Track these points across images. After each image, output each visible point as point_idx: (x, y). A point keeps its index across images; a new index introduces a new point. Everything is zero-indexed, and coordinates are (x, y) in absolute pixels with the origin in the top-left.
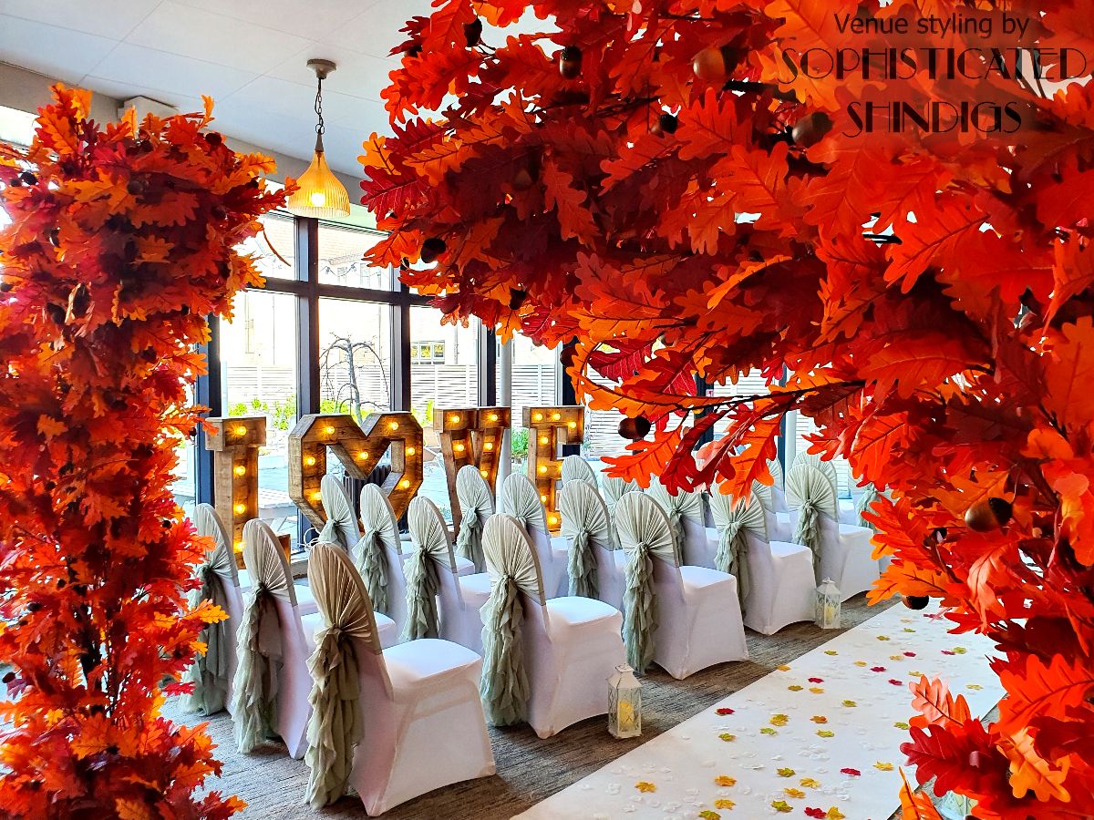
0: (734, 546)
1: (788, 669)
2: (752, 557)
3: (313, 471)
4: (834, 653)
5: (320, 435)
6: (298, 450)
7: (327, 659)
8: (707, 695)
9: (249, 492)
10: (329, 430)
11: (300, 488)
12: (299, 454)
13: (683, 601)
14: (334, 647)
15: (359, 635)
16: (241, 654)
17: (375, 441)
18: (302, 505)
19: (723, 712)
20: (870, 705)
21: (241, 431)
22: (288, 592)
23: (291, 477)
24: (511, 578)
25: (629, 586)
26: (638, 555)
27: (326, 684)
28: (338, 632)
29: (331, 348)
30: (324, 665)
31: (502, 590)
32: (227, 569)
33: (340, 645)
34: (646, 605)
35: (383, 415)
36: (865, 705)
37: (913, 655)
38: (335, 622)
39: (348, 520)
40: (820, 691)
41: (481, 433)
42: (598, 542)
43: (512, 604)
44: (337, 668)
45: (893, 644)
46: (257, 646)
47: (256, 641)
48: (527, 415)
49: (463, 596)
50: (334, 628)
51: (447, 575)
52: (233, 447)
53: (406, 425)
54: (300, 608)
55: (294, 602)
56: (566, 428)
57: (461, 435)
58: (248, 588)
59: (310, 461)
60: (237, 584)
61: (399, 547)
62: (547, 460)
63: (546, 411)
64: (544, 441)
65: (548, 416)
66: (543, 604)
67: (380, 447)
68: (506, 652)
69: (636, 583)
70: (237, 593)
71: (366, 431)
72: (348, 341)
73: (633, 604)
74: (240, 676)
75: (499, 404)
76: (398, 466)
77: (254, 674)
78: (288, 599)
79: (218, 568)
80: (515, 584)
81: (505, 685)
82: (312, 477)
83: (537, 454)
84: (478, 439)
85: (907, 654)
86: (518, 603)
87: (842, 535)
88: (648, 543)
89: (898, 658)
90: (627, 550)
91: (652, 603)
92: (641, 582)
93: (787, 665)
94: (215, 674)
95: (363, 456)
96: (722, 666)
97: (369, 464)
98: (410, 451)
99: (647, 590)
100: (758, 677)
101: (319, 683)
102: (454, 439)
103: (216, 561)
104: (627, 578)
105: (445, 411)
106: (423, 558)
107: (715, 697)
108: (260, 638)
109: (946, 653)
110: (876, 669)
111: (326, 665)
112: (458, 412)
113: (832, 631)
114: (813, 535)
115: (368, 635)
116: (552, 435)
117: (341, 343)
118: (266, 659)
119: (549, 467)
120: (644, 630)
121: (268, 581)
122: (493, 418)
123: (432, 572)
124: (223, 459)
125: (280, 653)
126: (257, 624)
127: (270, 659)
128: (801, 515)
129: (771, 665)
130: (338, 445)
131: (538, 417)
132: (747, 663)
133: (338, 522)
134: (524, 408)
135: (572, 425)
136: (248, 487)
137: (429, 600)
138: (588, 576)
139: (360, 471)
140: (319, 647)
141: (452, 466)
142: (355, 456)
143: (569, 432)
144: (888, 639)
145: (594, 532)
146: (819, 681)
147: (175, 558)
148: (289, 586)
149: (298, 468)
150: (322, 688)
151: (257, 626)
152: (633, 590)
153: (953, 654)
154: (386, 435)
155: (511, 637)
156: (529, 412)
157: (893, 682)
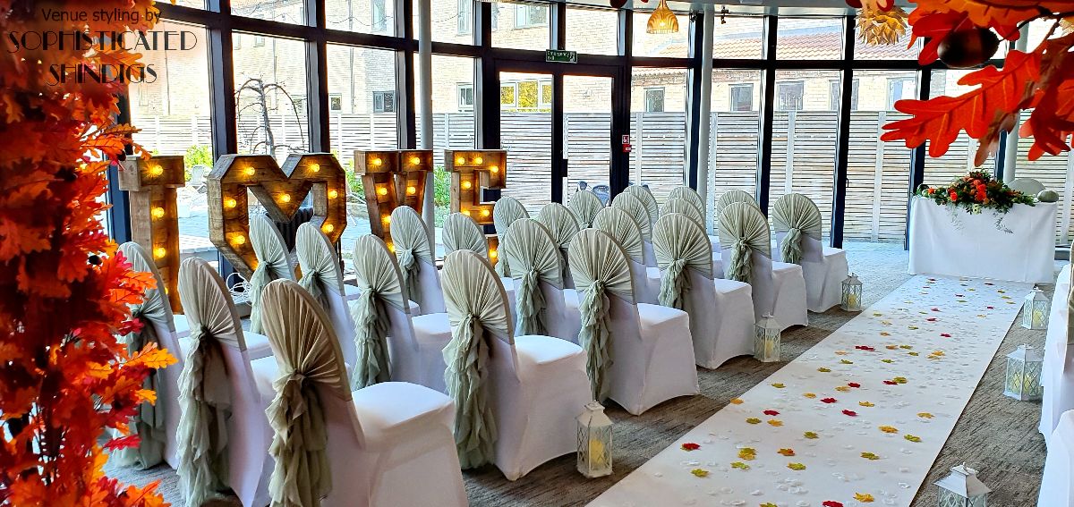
0: (678, 283)
1: (741, 402)
2: (695, 294)
3: (234, 214)
4: (781, 386)
5: (240, 175)
6: (218, 191)
7: (289, 407)
8: (668, 430)
9: (169, 234)
10: (248, 171)
11: (222, 231)
12: (218, 196)
13: (640, 338)
14: (297, 394)
15: (325, 381)
16: (184, 405)
17: (297, 183)
18: (224, 249)
19: (690, 447)
20: (832, 436)
21: (157, 171)
22: (235, 336)
23: (211, 220)
24: (476, 317)
25: (584, 324)
26: (595, 293)
27: (289, 435)
28: (301, 378)
29: (242, 89)
30: (286, 414)
31: (467, 330)
32: (161, 314)
33: (303, 393)
34: (603, 342)
35: (304, 156)
36: (827, 436)
37: (858, 386)
38: (296, 367)
39: (283, 262)
40: (777, 424)
41: (404, 177)
42: (549, 281)
43: (478, 345)
44: (301, 418)
45: (834, 376)
46: (202, 396)
47: (200, 390)
48: (450, 159)
49: (418, 338)
50: (297, 373)
51: (400, 316)
52: (149, 187)
53: (328, 167)
54: (249, 353)
55: (243, 347)
56: (488, 172)
57: (383, 177)
58: (186, 334)
59: (231, 203)
60: (172, 329)
61: (342, 289)
62: (470, 205)
63: (469, 155)
64: (467, 185)
65: (470, 160)
66: (512, 343)
67: (302, 188)
68: (473, 393)
69: (592, 321)
70: (173, 338)
71: (287, 173)
72: (260, 81)
73: (589, 341)
74: (183, 429)
75: (420, 146)
76: (321, 209)
77: (200, 426)
78: (237, 344)
79: (150, 312)
80: (481, 324)
81: (471, 427)
82: (236, 220)
83: (460, 199)
84: (400, 183)
85: (852, 385)
86: (485, 341)
87: (776, 272)
88: (604, 280)
89: (844, 389)
90: (581, 289)
91: (608, 340)
92: (598, 320)
93: (739, 398)
94: (151, 425)
95: (285, 199)
96: (674, 401)
97: (291, 207)
98: (333, 194)
99: (603, 327)
100: (714, 411)
101: (280, 434)
102: (376, 182)
103: (147, 306)
104: (582, 317)
105: (368, 154)
106: (373, 299)
107: (676, 432)
108: (205, 386)
109: (888, 383)
110: (828, 401)
111: (289, 414)
112: (381, 154)
113: (773, 364)
114: (746, 272)
115: (337, 380)
116: (475, 179)
117: (253, 84)
118: (212, 409)
119: (471, 211)
120: (600, 369)
121: (211, 324)
122: (415, 161)
123: (382, 313)
124: (139, 200)
125: (228, 402)
126: (202, 371)
127: (218, 407)
128: (734, 252)
129: (723, 397)
130: (259, 187)
131: (460, 161)
132: (700, 397)
133: (271, 264)
134: (447, 153)
135: (494, 169)
136: (168, 230)
137: (380, 342)
138: (537, 316)
139: (283, 213)
140: (280, 395)
141: (376, 209)
142: (277, 199)
143: (492, 177)
144: (828, 371)
145: (544, 271)
146: (774, 413)
147: (108, 298)
148: (236, 330)
149: (218, 211)
150: (285, 438)
151: (201, 375)
152: (588, 328)
153: (894, 383)
154: (307, 176)
155: (478, 377)
156: (451, 156)
157: (846, 412)
